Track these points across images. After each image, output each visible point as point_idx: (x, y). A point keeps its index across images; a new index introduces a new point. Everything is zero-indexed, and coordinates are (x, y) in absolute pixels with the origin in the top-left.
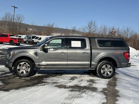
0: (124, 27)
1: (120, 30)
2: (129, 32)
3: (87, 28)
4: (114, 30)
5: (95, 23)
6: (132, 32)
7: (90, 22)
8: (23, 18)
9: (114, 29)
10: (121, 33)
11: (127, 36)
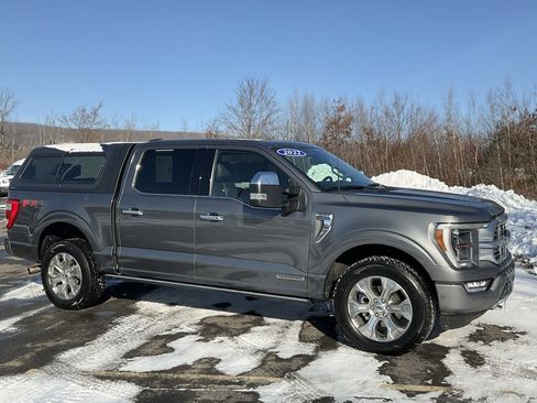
0: (383, 93)
1: (367, 107)
2: (405, 111)
3: (235, 111)
4: (343, 114)
5: (264, 86)
6: (415, 110)
7: (246, 84)
8: (11, 101)
9: (342, 109)
10: (371, 123)
11: (399, 129)
